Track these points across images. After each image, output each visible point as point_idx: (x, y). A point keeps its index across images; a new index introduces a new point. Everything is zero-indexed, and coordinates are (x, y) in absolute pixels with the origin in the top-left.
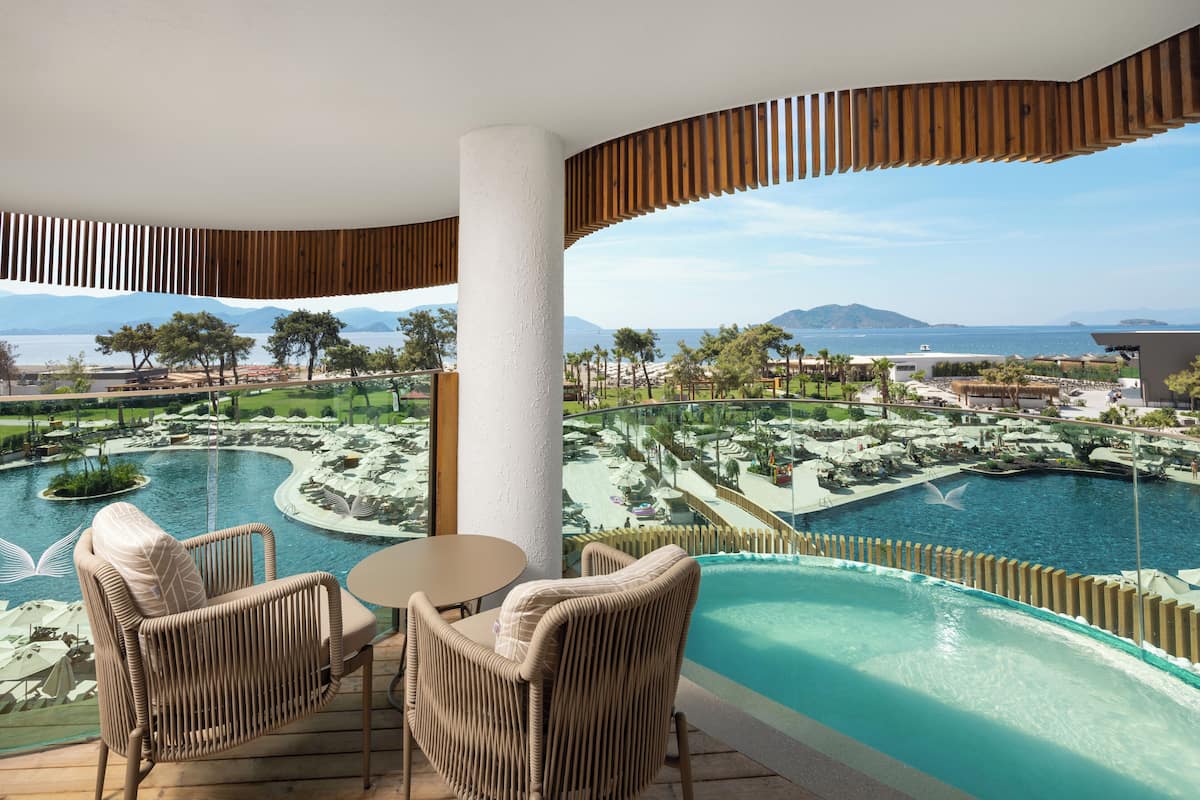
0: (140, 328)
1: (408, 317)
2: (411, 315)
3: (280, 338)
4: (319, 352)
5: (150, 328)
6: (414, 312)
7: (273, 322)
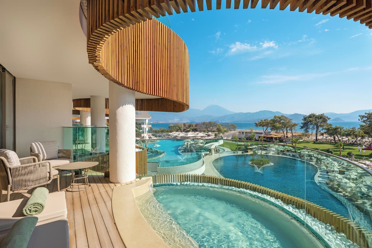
0: (265, 120)
1: (363, 114)
2: (366, 114)
3: (305, 123)
4: (319, 128)
5: (267, 120)
6: (368, 112)
7: (303, 118)
